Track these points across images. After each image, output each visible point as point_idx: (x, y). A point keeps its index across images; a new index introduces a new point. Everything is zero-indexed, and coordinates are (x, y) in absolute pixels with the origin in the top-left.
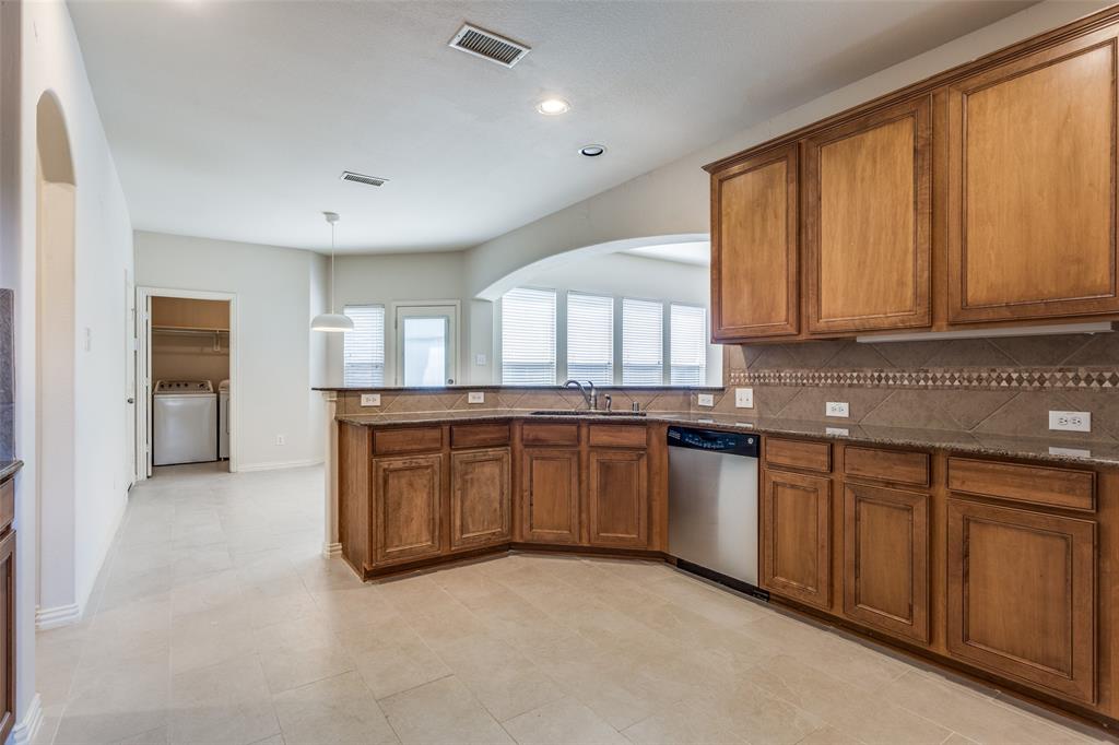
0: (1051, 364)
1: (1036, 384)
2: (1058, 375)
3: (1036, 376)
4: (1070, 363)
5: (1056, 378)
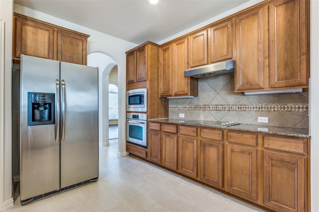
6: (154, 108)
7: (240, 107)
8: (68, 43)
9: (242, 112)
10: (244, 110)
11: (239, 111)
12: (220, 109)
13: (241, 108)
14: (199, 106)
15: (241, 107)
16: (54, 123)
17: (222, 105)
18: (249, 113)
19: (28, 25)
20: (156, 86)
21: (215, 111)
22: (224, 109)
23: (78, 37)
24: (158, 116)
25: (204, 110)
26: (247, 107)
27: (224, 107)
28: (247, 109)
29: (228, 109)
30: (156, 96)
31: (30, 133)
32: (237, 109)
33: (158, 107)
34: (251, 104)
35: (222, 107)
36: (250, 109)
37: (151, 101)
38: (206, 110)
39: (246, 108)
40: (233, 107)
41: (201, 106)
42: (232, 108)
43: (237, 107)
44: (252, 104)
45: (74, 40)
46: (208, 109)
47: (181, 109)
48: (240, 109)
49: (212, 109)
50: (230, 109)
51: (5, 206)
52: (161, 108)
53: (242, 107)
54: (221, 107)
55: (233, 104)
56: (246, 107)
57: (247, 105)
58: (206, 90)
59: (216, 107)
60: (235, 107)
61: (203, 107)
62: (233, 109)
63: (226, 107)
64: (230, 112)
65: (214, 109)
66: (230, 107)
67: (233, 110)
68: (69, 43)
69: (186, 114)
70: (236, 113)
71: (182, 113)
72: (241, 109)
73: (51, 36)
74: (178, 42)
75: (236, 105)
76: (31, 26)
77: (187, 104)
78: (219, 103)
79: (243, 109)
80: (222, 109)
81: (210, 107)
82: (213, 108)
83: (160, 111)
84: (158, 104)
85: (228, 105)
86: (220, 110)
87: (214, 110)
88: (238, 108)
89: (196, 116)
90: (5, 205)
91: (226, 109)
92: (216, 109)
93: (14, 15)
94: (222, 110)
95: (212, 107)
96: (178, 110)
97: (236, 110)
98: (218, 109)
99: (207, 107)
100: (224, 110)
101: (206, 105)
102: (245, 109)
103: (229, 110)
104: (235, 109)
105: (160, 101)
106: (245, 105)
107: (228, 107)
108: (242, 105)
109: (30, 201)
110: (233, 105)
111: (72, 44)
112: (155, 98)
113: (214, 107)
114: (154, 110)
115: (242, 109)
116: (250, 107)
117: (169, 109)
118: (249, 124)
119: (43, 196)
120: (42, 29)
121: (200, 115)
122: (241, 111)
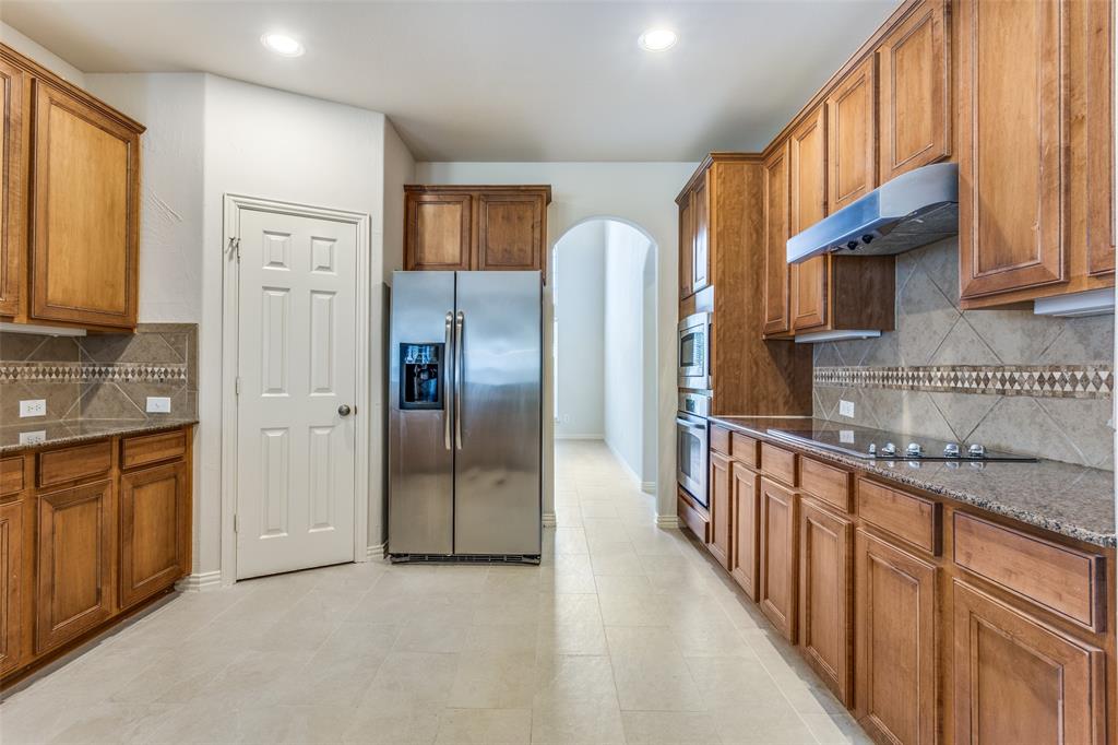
0: (22, 359)
1: (11, 377)
2: (26, 369)
3: (11, 369)
4: (32, 359)
5: (27, 372)
6: (737, 378)
7: (1046, 375)
8: (500, 219)
9: (1056, 401)
10: (1065, 395)
11: (1043, 396)
12: (967, 385)
13: (1052, 381)
14: (897, 370)
15: (1052, 377)
16: (443, 407)
17: (974, 368)
18: (1088, 408)
19: (426, 203)
20: (746, 300)
21: (950, 394)
22: (982, 385)
23: (523, 199)
24: (757, 407)
25: (912, 387)
26: (1079, 375)
27: (982, 375)
28: (1079, 388)
29: (999, 386)
30: (746, 334)
31: (403, 424)
32: (1037, 387)
33: (757, 374)
34: (1097, 363)
35: (974, 374)
36: (1091, 388)
37: (725, 353)
38: (918, 389)
39: (1074, 381)
40: (1017, 375)
41: (903, 370)
42: (1013, 381)
43: (1036, 375)
44: (1103, 362)
45: (513, 207)
46: (927, 383)
47: (846, 385)
48: (1047, 387)
49: (939, 384)
50: (1008, 386)
51: (371, 554)
52: (770, 380)
53: (1057, 375)
54: (970, 376)
55: (1019, 363)
56: (1073, 375)
57: (1077, 368)
58: (920, 302)
59: (952, 374)
60: (1026, 375)
61: (910, 374)
62: (1017, 387)
63: (990, 375)
64: (1005, 399)
65: (945, 384)
66: (1007, 375)
67: (1018, 393)
68: (503, 218)
69: (859, 403)
70: (1030, 405)
71: (847, 398)
72: (1052, 386)
73: (467, 213)
74: (801, 132)
75: (1027, 368)
76: (430, 203)
77: (863, 364)
78: (964, 359)
79: (1063, 387)
80: (974, 385)
81: (933, 374)
82: (942, 380)
83: (766, 388)
84: (757, 364)
85: (997, 368)
86: (967, 391)
87: (946, 391)
88: (1041, 381)
89: (888, 413)
90: (369, 552)
91: (990, 385)
92: (952, 384)
93: (406, 190)
94: (974, 391)
95: (939, 374)
96: (838, 386)
97: (1029, 393)
98: (959, 385)
99: (921, 374)
100: (983, 392)
101: (917, 369)
102: (1068, 388)
103: (1003, 392)
104: (1027, 387)
105: (767, 354)
106: (1068, 367)
107: (999, 375)
108: (1057, 368)
109: (403, 559)
110: (1019, 369)
111: (507, 218)
112: (743, 342)
113: (945, 374)
114: (737, 385)
115: (1057, 387)
116: (1091, 375)
117: (814, 380)
118: (1087, 464)
119: (427, 558)
120: (449, 203)
121: (901, 411)
122: (1054, 395)
